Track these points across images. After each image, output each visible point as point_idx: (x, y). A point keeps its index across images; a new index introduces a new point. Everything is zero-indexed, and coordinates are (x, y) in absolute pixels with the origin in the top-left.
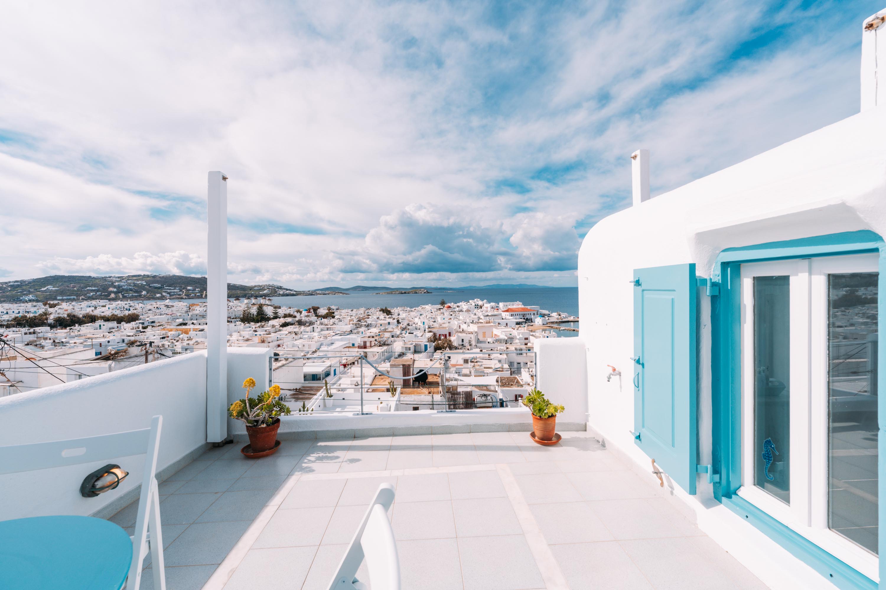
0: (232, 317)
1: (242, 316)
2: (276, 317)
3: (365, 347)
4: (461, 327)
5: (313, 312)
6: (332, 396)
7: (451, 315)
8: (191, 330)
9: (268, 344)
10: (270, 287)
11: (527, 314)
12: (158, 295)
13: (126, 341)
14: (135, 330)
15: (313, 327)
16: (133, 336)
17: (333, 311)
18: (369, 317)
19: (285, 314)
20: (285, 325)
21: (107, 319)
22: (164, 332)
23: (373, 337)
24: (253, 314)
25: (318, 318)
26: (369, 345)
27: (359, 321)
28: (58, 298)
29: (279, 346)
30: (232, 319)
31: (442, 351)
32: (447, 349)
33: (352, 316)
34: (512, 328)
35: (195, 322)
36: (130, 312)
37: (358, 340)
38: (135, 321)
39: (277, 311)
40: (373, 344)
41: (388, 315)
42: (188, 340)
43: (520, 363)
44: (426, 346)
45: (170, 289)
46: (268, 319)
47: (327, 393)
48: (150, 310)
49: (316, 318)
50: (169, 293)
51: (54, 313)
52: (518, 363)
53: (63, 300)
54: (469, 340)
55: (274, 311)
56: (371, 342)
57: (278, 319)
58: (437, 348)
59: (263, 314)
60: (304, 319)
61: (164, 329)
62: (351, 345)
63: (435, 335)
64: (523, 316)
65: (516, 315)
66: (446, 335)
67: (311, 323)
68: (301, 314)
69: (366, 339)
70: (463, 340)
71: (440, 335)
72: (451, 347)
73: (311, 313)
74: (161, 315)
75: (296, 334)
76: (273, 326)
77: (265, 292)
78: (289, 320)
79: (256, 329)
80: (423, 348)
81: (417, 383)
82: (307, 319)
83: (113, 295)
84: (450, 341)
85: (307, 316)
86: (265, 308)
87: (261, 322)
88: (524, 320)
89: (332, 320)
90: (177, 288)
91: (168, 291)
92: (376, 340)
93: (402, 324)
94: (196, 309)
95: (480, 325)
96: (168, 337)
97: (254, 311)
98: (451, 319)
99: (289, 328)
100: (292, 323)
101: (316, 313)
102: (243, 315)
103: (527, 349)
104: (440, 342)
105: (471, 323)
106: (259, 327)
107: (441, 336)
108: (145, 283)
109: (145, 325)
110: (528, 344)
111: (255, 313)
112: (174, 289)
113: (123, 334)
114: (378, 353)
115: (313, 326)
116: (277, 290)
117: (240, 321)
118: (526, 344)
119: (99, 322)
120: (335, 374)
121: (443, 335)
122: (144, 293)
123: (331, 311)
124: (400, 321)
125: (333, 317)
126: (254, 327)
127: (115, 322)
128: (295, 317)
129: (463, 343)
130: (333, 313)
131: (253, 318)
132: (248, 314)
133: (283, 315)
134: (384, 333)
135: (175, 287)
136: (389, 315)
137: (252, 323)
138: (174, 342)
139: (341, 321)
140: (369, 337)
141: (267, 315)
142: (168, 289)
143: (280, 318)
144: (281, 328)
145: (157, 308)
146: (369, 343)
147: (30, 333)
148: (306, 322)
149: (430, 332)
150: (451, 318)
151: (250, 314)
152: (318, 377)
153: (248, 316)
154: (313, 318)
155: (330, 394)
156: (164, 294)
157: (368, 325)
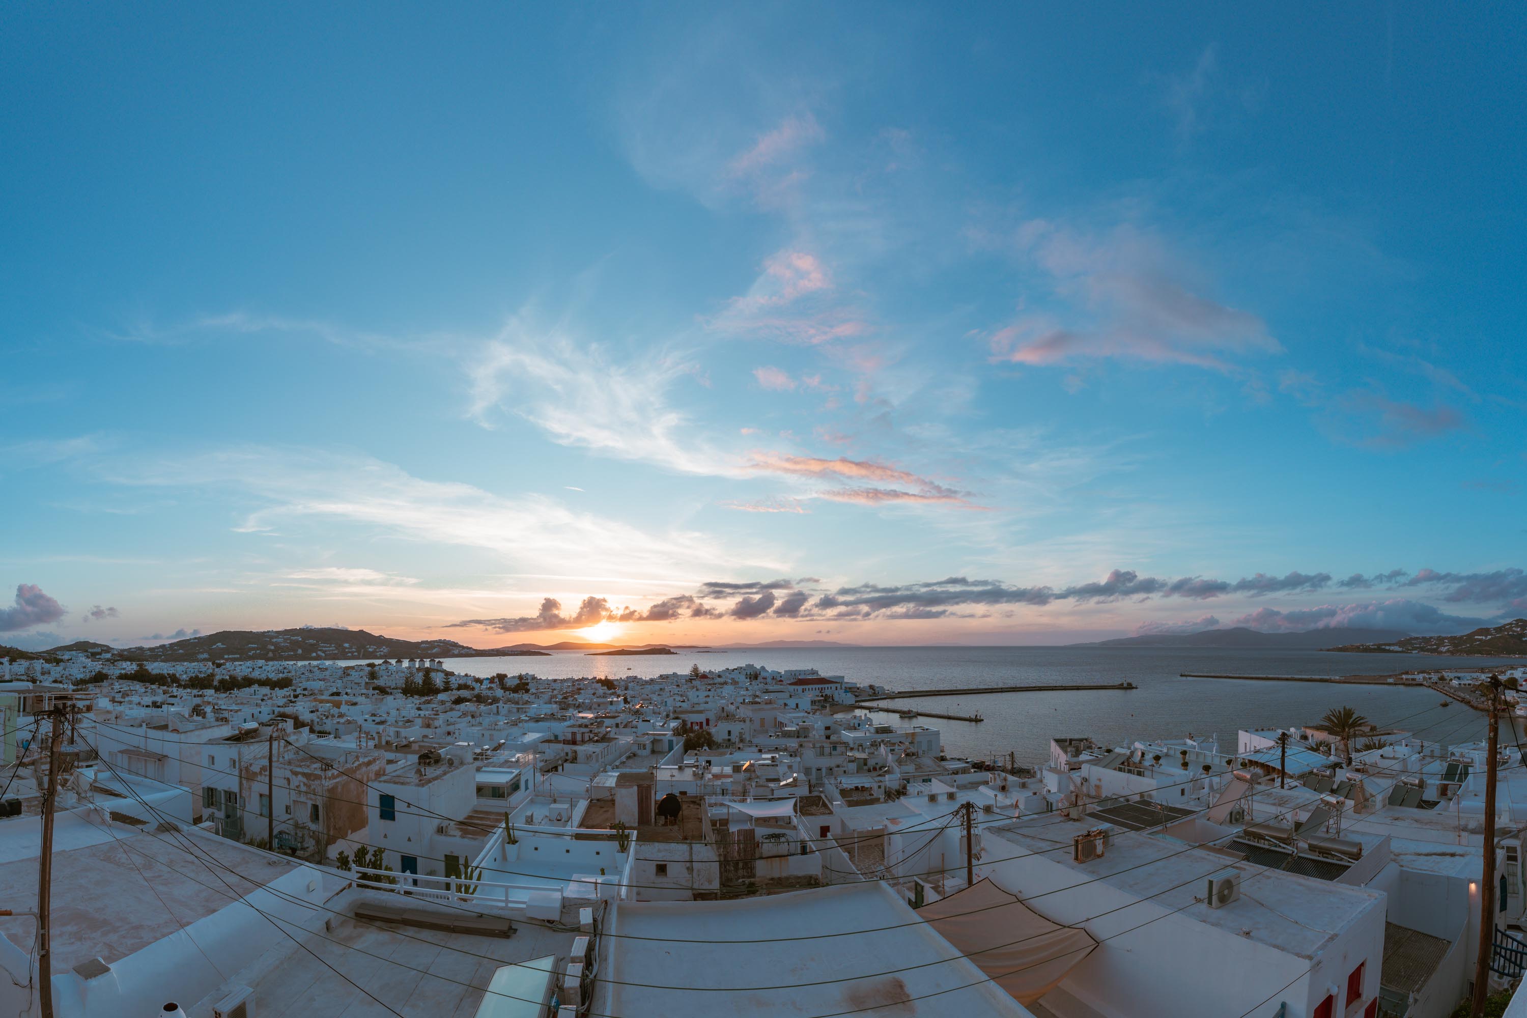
0: (392, 687)
1: (404, 686)
2: (447, 688)
3: (574, 742)
4: (725, 710)
5: (498, 683)
6: (517, 842)
7: (709, 690)
8: (343, 703)
9: (434, 730)
10: (441, 644)
11: (826, 688)
12: (314, 654)
13: (276, 713)
14: (285, 700)
15: (498, 707)
16: (282, 707)
17: (526, 681)
18: (581, 691)
19: (459, 685)
20: (459, 701)
21: (262, 683)
22: (314, 704)
23: (586, 726)
24: (418, 683)
25: (505, 692)
26: (581, 740)
27: (565, 698)
28: (226, 656)
29: (449, 733)
30: (393, 689)
31: (696, 752)
32: (704, 748)
33: (555, 689)
34: (806, 712)
35: (349, 691)
36: (284, 676)
37: (561, 729)
38: (287, 687)
39: (449, 680)
40: (587, 738)
41: (609, 688)
42: (339, 717)
43: (820, 770)
44: (671, 742)
45: (325, 647)
46: (437, 691)
47: (509, 835)
48: (303, 674)
49: (502, 691)
50: (324, 652)
51: (221, 674)
52: (818, 770)
53: (227, 660)
54: (740, 733)
55: (444, 680)
56: (583, 733)
57: (450, 692)
58: (689, 746)
59: (430, 684)
60: (485, 693)
61: (315, 700)
62: (553, 738)
63: (684, 723)
64: (821, 692)
65: (810, 689)
66: (701, 723)
67: (495, 700)
68: (481, 685)
69: (575, 730)
70: (729, 732)
71: (692, 723)
72: (711, 743)
73: (495, 684)
74: (314, 680)
75: (473, 717)
76: (443, 702)
77: (434, 651)
78: (464, 693)
79: (420, 706)
80: (666, 747)
81: (663, 817)
82: (489, 693)
83: (271, 654)
84: (709, 734)
85: (491, 688)
86: (433, 675)
87: (428, 695)
88: (823, 698)
89: (526, 697)
90: (333, 645)
91: (324, 649)
92: (591, 731)
93: (631, 704)
94: (351, 673)
95: (757, 706)
96: (318, 711)
97: (419, 679)
98: (708, 696)
99: (463, 707)
100: (468, 699)
101: (503, 685)
102: (405, 684)
103: (832, 746)
104: (692, 735)
105: (741, 703)
106: (424, 703)
107: (694, 725)
108: (300, 639)
109: (298, 692)
110: (831, 737)
111: (421, 682)
112: (329, 647)
113: (274, 702)
114: (594, 753)
115: (497, 704)
116: (451, 647)
117: (401, 693)
118: (828, 737)
119: (256, 687)
120: (527, 788)
121: (697, 723)
122: (300, 651)
123: (523, 681)
124: (629, 700)
125: (527, 691)
126: (418, 702)
127: (268, 687)
128: (473, 689)
129: (729, 737)
130: (527, 684)
131: (418, 689)
132: (411, 684)
133: (457, 686)
134: (604, 720)
135: (331, 644)
136: (611, 689)
137: (416, 697)
138: (324, 718)
139: (538, 698)
140: (580, 726)
141: (435, 685)
142: (323, 647)
143: (452, 690)
144: (454, 706)
145: (310, 670)
146: (580, 735)
147: (198, 696)
148: (488, 697)
149: (677, 718)
150: (710, 695)
151: (415, 683)
152: (501, 792)
153: (412, 685)
154: (499, 693)
155: (513, 838)
156: (319, 653)
157: (579, 705)
